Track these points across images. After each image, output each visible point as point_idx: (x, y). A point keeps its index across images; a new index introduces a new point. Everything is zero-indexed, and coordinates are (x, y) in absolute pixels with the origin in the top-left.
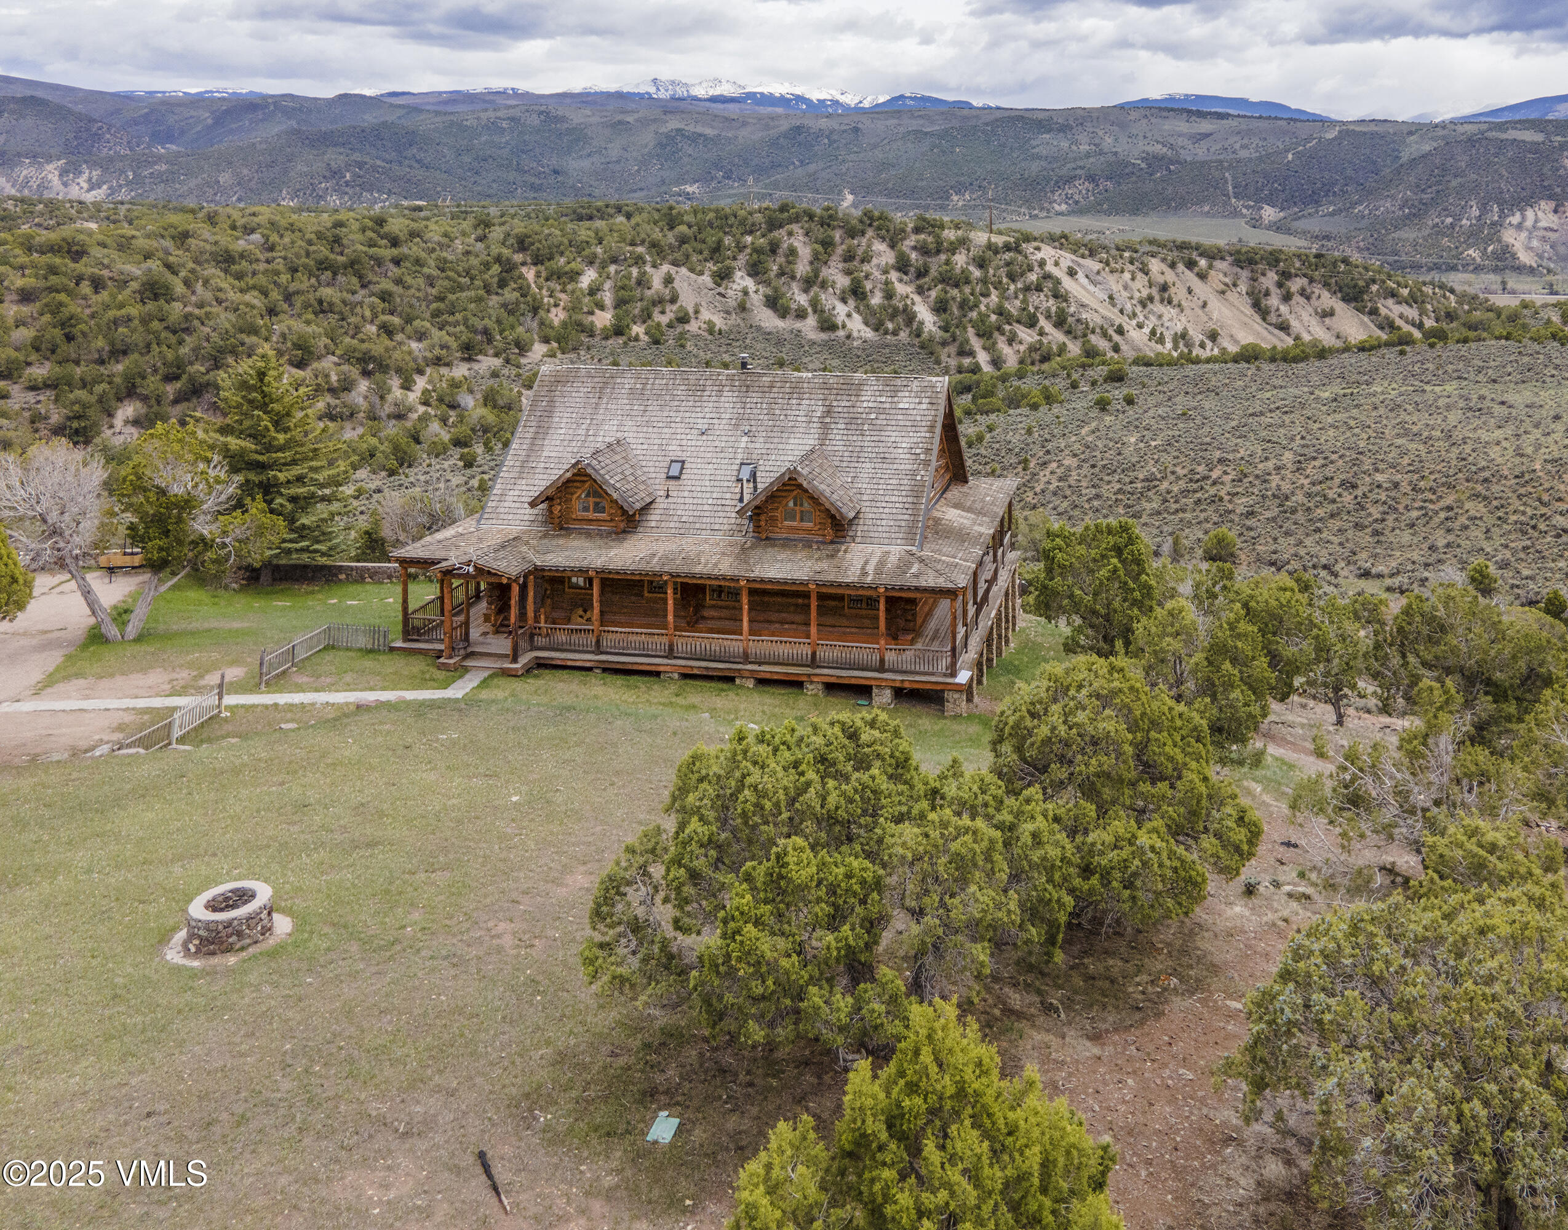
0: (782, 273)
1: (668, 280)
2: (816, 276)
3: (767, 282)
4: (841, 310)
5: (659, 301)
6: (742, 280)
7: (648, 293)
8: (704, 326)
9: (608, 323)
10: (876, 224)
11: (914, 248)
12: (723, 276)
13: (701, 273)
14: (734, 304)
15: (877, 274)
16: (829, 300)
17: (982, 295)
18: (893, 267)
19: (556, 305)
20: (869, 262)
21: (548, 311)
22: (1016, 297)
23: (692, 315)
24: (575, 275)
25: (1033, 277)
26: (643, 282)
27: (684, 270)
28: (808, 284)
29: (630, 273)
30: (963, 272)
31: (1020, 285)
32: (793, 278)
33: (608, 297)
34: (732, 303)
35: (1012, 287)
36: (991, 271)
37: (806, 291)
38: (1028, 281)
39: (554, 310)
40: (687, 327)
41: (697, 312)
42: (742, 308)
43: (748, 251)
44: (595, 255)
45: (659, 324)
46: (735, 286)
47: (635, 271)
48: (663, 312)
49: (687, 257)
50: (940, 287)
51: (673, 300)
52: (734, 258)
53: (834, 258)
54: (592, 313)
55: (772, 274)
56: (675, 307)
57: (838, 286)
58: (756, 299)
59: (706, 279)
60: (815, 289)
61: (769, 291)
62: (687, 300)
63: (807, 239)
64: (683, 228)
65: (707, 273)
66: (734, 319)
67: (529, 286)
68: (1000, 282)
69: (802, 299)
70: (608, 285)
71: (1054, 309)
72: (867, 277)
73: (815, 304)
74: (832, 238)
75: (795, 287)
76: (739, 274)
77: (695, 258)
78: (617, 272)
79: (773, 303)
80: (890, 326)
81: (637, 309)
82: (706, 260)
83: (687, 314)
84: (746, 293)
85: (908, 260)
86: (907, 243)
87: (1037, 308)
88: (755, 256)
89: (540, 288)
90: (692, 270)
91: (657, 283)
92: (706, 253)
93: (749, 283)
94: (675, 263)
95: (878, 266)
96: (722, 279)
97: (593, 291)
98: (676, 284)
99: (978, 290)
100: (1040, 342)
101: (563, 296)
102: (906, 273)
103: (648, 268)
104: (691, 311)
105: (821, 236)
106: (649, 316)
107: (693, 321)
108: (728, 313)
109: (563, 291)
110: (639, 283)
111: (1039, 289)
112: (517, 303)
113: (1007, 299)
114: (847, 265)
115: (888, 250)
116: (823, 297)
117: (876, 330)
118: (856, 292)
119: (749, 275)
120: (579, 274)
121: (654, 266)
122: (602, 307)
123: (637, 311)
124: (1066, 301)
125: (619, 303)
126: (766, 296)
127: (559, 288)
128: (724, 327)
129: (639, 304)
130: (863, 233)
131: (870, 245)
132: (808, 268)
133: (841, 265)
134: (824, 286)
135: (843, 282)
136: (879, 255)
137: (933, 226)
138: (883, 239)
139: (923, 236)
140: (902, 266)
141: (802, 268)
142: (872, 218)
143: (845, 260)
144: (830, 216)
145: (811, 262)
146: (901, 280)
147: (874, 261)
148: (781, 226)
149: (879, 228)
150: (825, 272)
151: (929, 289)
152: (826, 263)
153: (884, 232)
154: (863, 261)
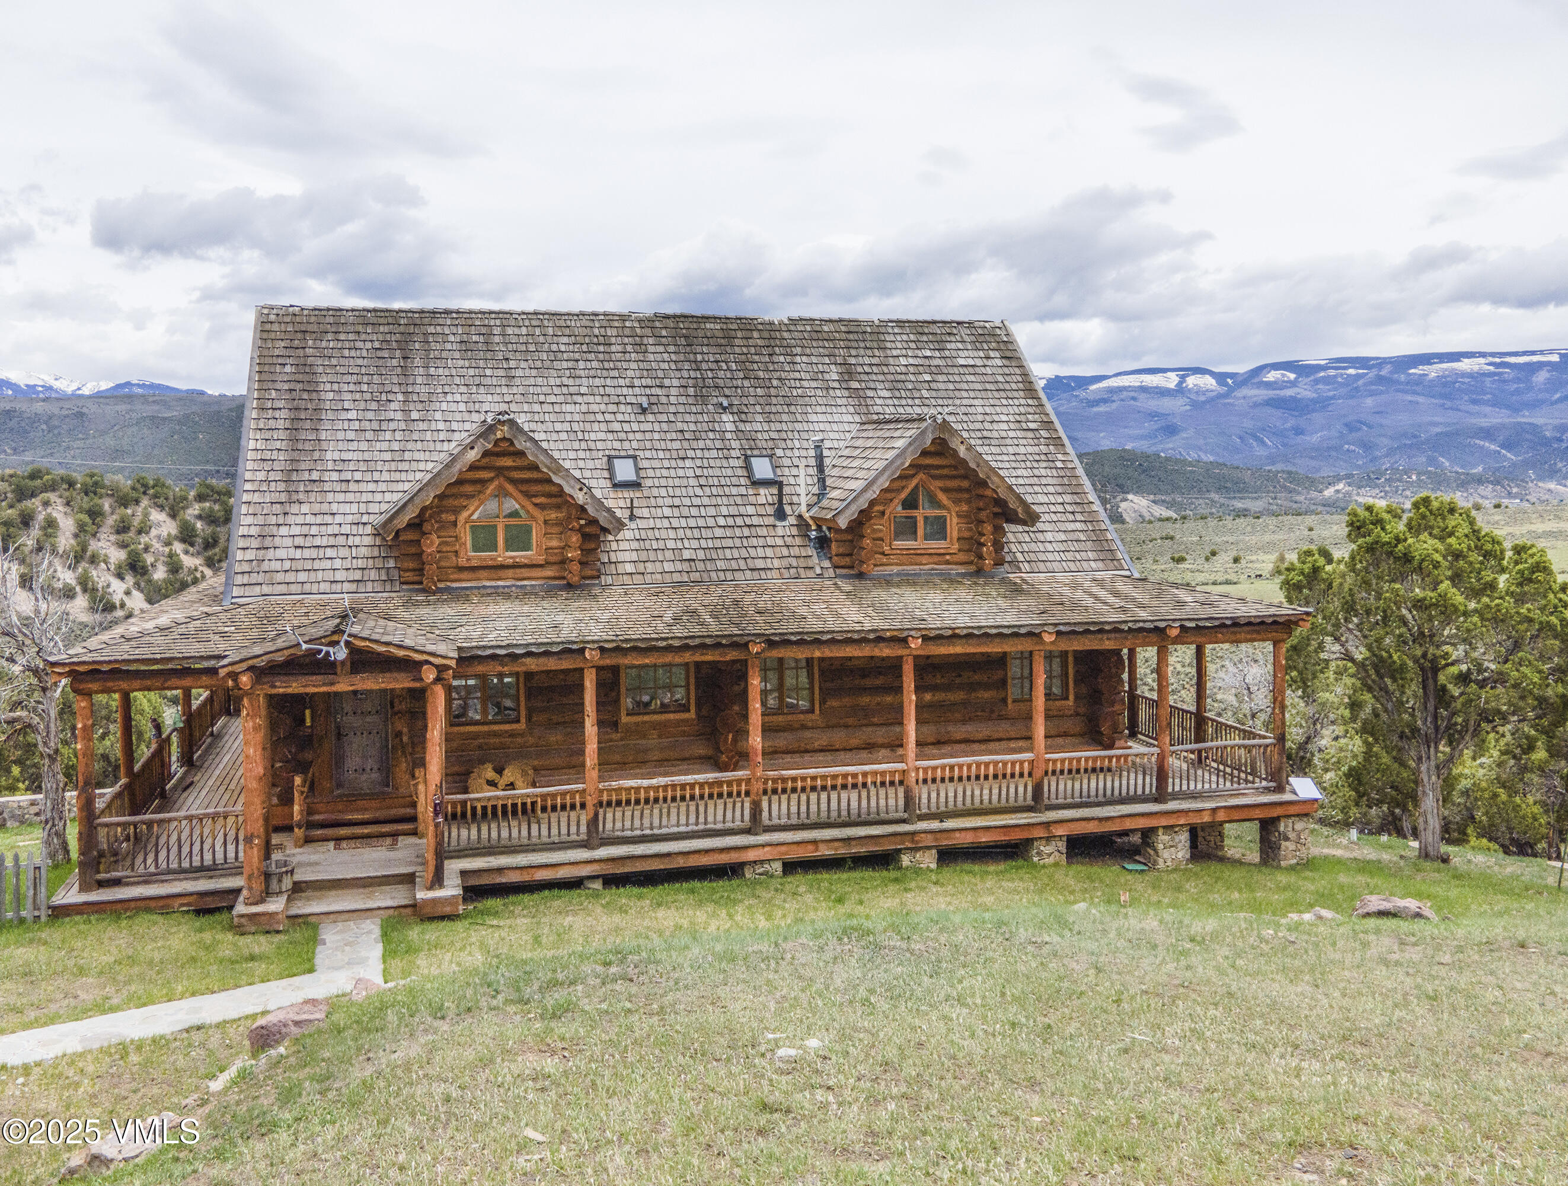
2: (84, 550)
4: (117, 586)
10: (151, 492)
11: (199, 517)
15: (157, 546)
16: (101, 577)
18: (176, 538)
20: (147, 533)
32: (54, 551)
53: (103, 529)
57: (112, 561)
60: (84, 565)
63: (68, 510)
69: (68, 577)
72: (146, 549)
73: (84, 581)
74: (101, 507)
85: (194, 529)
86: (190, 511)
95: (159, 537)
102: (192, 545)
105: (86, 506)
114: (120, 537)
115: (168, 520)
116: (94, 573)
118: (135, 567)
130: (137, 502)
131: (146, 515)
132: (73, 542)
133: (113, 538)
134: (94, 560)
135: (117, 556)
136: (159, 525)
137: (219, 493)
138: (161, 508)
139: (207, 504)
140: (187, 536)
141: (65, 540)
142: (145, 486)
143: (118, 532)
144: (96, 484)
145: (76, 536)
146: (186, 552)
147: (154, 532)
148: (33, 495)
149: (156, 496)
150: (94, 546)
151: (220, 561)
152: (94, 535)
153: (161, 500)
154: (140, 532)
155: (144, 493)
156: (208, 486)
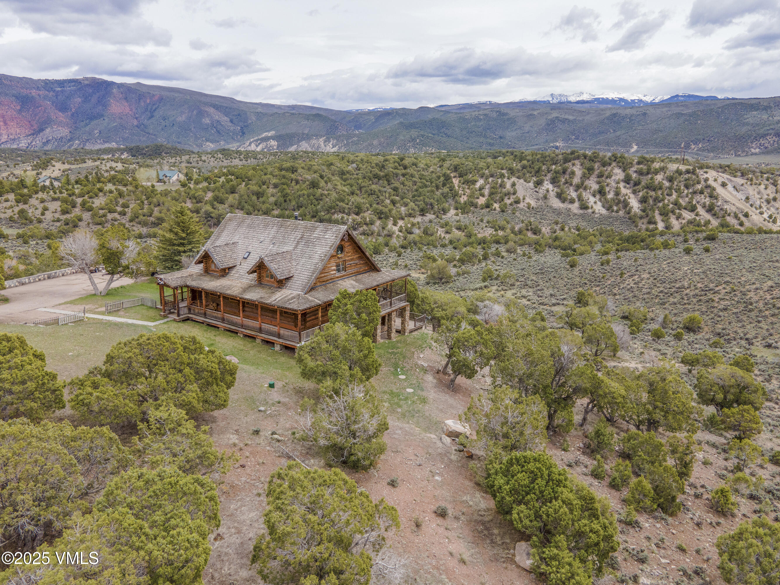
0: (566, 183)
1: (514, 185)
2: (582, 184)
3: (559, 187)
4: (592, 200)
5: (508, 194)
6: (547, 185)
7: (504, 190)
8: (526, 205)
9: (483, 203)
10: (618, 160)
11: (636, 172)
12: (539, 183)
13: (529, 182)
14: (542, 196)
15: (613, 184)
16: (586, 195)
17: (667, 195)
18: (622, 181)
19: (464, 194)
20: (610, 178)
21: (460, 197)
22: (687, 196)
23: (522, 200)
24: (474, 182)
25: (699, 187)
26: (502, 186)
27: (522, 181)
28: (578, 188)
29: (498, 182)
30: (659, 184)
31: (690, 191)
32: (571, 185)
33: (486, 192)
34: (541, 195)
35: (686, 191)
36: (676, 183)
37: (576, 191)
38: (696, 189)
39: (463, 196)
40: (518, 205)
41: (524, 199)
42: (545, 198)
43: (552, 172)
44: (484, 174)
45: (506, 204)
46: (543, 188)
47: (500, 181)
48: (509, 199)
49: (524, 174)
50: (645, 190)
51: (514, 194)
52: (546, 176)
53: (593, 176)
54: (478, 198)
55: (562, 183)
56: (514, 197)
57: (592, 189)
58: (552, 194)
59: (531, 185)
60: (581, 190)
61: (559, 191)
62: (520, 194)
63: (581, 167)
64: (525, 162)
65: (532, 182)
66: (541, 202)
67: (454, 187)
68: (679, 189)
69: (574, 195)
70: (487, 186)
71: (708, 203)
72: (607, 185)
73: (579, 197)
74: (593, 167)
75: (571, 189)
76: (546, 182)
77: (528, 175)
78: (493, 181)
79: (560, 196)
80: (615, 208)
82: (532, 176)
83: (519, 199)
84: (548, 191)
85: (631, 177)
86: (632, 169)
87: (698, 202)
88: (555, 174)
89: (459, 187)
90: (525, 181)
91: (508, 186)
92: (533, 173)
93: (550, 187)
94: (519, 178)
95: (614, 180)
96: (538, 185)
97: (481, 189)
98: (517, 187)
99: (665, 193)
100: (695, 219)
101: (468, 191)
102: (628, 184)
103: (505, 180)
104: (521, 198)
105: (588, 166)
106: (503, 200)
107: (522, 203)
108: (538, 199)
109: (468, 189)
110: (501, 186)
111: (702, 192)
112: (448, 193)
113: (682, 197)
114: (598, 179)
115: (621, 173)
116: (584, 194)
117: (608, 210)
118: (601, 192)
119: (551, 183)
120: (476, 182)
121: (508, 179)
122: (483, 196)
123: (498, 198)
124: (717, 199)
125: (491, 194)
126: (557, 193)
127: (467, 187)
128: (535, 206)
129: (499, 195)
130: (610, 164)
131: (611, 171)
132: (579, 180)
133: (595, 180)
134: (585, 189)
135: (595, 187)
136: (616, 175)
137: (648, 161)
138: (620, 167)
139: (641, 166)
140: (627, 180)
141: (576, 180)
142: (616, 158)
143: (598, 177)
144: (595, 157)
145: (581, 178)
146: (625, 187)
147: (613, 178)
148: (570, 161)
149: (619, 162)
150: (587, 182)
151: (639, 192)
152: (588, 178)
153: (621, 164)
154: (607, 178)
155: (615, 161)
156: (644, 158)
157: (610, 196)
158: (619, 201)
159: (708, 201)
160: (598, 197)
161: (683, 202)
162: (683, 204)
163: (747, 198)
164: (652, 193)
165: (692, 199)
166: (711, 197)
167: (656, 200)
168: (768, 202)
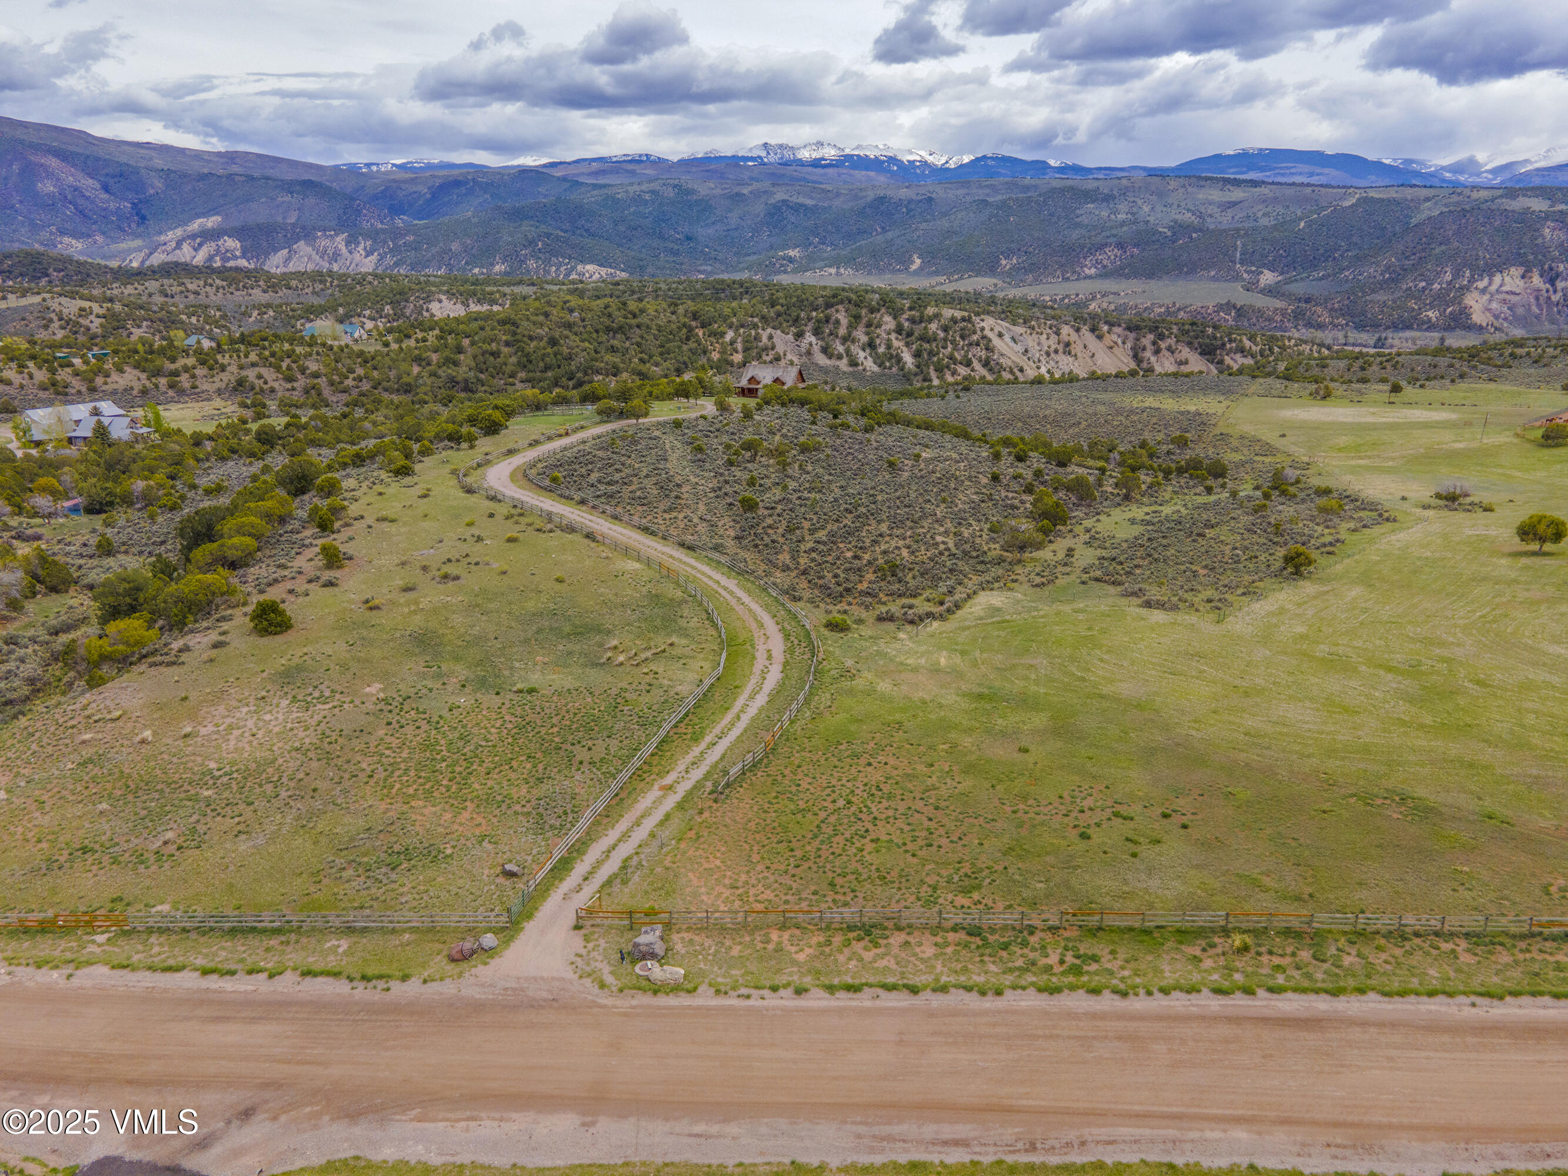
0: (831, 334)
1: (770, 337)
2: (850, 336)
3: (823, 339)
5: (765, 349)
6: (809, 338)
7: (760, 344)
9: (740, 361)
12: (799, 335)
13: (788, 333)
15: (884, 335)
16: (855, 349)
18: (894, 331)
19: (715, 350)
21: (711, 353)
22: (963, 349)
23: (782, 356)
24: (723, 334)
25: (975, 338)
26: (757, 338)
27: (779, 332)
28: (845, 340)
29: (751, 334)
32: (837, 336)
33: (739, 346)
34: (804, 350)
37: (843, 344)
38: (972, 340)
39: (714, 352)
41: (784, 354)
42: (809, 353)
43: (814, 321)
44: (732, 324)
46: (805, 341)
47: (753, 332)
48: (768, 355)
49: (781, 324)
51: (773, 348)
52: (806, 325)
54: (731, 354)
55: (826, 335)
56: (773, 351)
58: (816, 349)
59: (790, 337)
60: (849, 343)
61: (824, 344)
62: (780, 349)
63: (846, 314)
64: (779, 307)
65: (791, 333)
66: (804, 359)
67: (701, 340)
68: (955, 340)
69: (841, 349)
70: (739, 340)
71: (984, 356)
73: (848, 351)
75: (838, 341)
76: (808, 334)
77: (785, 325)
78: (744, 333)
79: (825, 350)
80: (888, 364)
81: (754, 353)
82: (790, 326)
83: (779, 355)
84: (811, 344)
87: (974, 356)
88: (817, 324)
89: (706, 340)
90: (783, 332)
91: (764, 339)
92: (791, 322)
93: (813, 339)
94: (774, 328)
95: (885, 330)
96: (799, 337)
97: (732, 343)
98: (775, 340)
99: (941, 344)
101: (717, 345)
102: (900, 334)
103: (760, 331)
104: (781, 352)
106: (760, 358)
107: (784, 361)
108: (801, 355)
109: (717, 343)
110: (755, 339)
111: (978, 345)
112: (696, 349)
114: (867, 330)
115: (892, 320)
116: (852, 347)
118: (871, 345)
119: (813, 335)
120: (725, 333)
121: (763, 329)
122: (737, 351)
124: (992, 352)
125: (746, 350)
126: (822, 347)
127: (715, 341)
129: (755, 350)
132: (845, 331)
133: (864, 330)
134: (853, 341)
135: (864, 339)
140: (899, 330)
141: (842, 331)
143: (867, 327)
145: (847, 328)
146: (897, 339)
147: (883, 327)
148: (832, 306)
150: (855, 333)
151: (912, 344)
154: (876, 327)
157: (881, 350)
158: (891, 357)
159: (983, 354)
160: (868, 351)
161: (958, 356)
162: (959, 358)
163: (1026, 351)
164: (926, 346)
165: (967, 352)
166: (987, 349)
167: (931, 353)
168: (1048, 354)
